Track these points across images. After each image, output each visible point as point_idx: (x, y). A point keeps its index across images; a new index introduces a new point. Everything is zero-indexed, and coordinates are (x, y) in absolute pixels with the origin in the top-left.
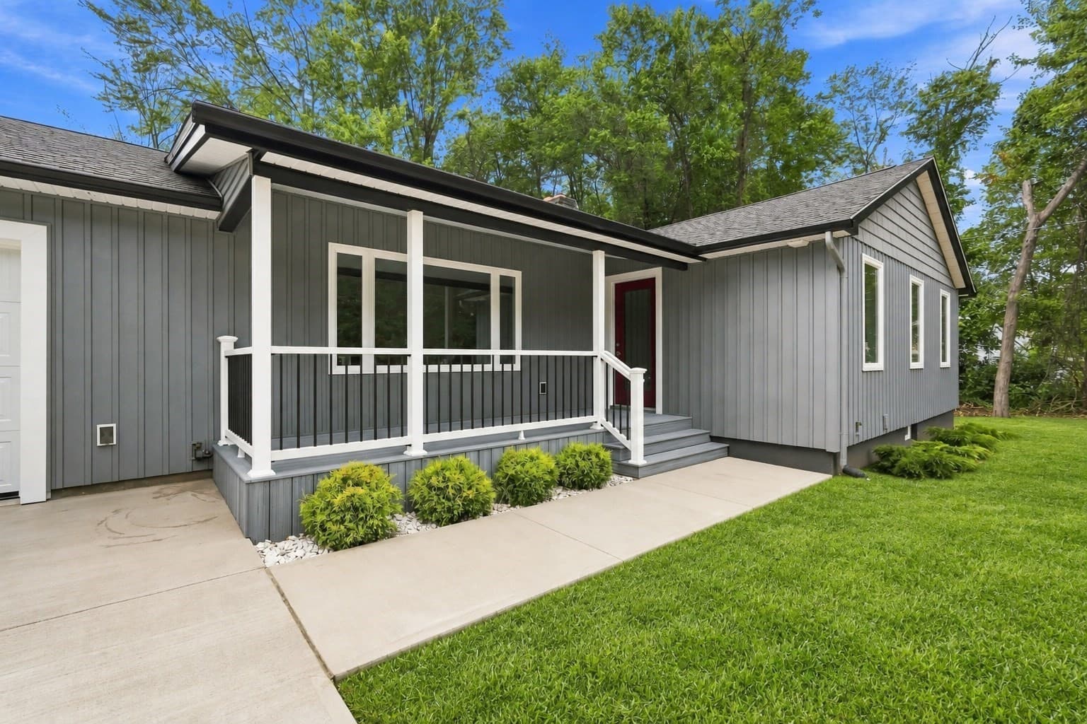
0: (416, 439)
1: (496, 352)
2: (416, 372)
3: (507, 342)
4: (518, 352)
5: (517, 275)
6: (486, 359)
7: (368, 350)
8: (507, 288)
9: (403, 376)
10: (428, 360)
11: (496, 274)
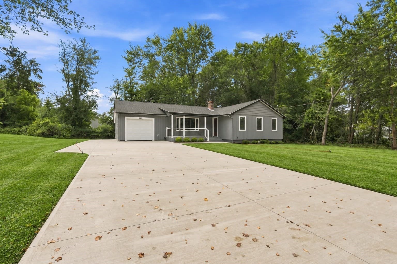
0: (184, 136)
1: (195, 128)
2: (184, 130)
3: (197, 127)
4: (199, 128)
5: (198, 118)
6: (194, 129)
7: (180, 128)
8: (197, 120)
9: (183, 131)
10: (185, 129)
11: (195, 118)
